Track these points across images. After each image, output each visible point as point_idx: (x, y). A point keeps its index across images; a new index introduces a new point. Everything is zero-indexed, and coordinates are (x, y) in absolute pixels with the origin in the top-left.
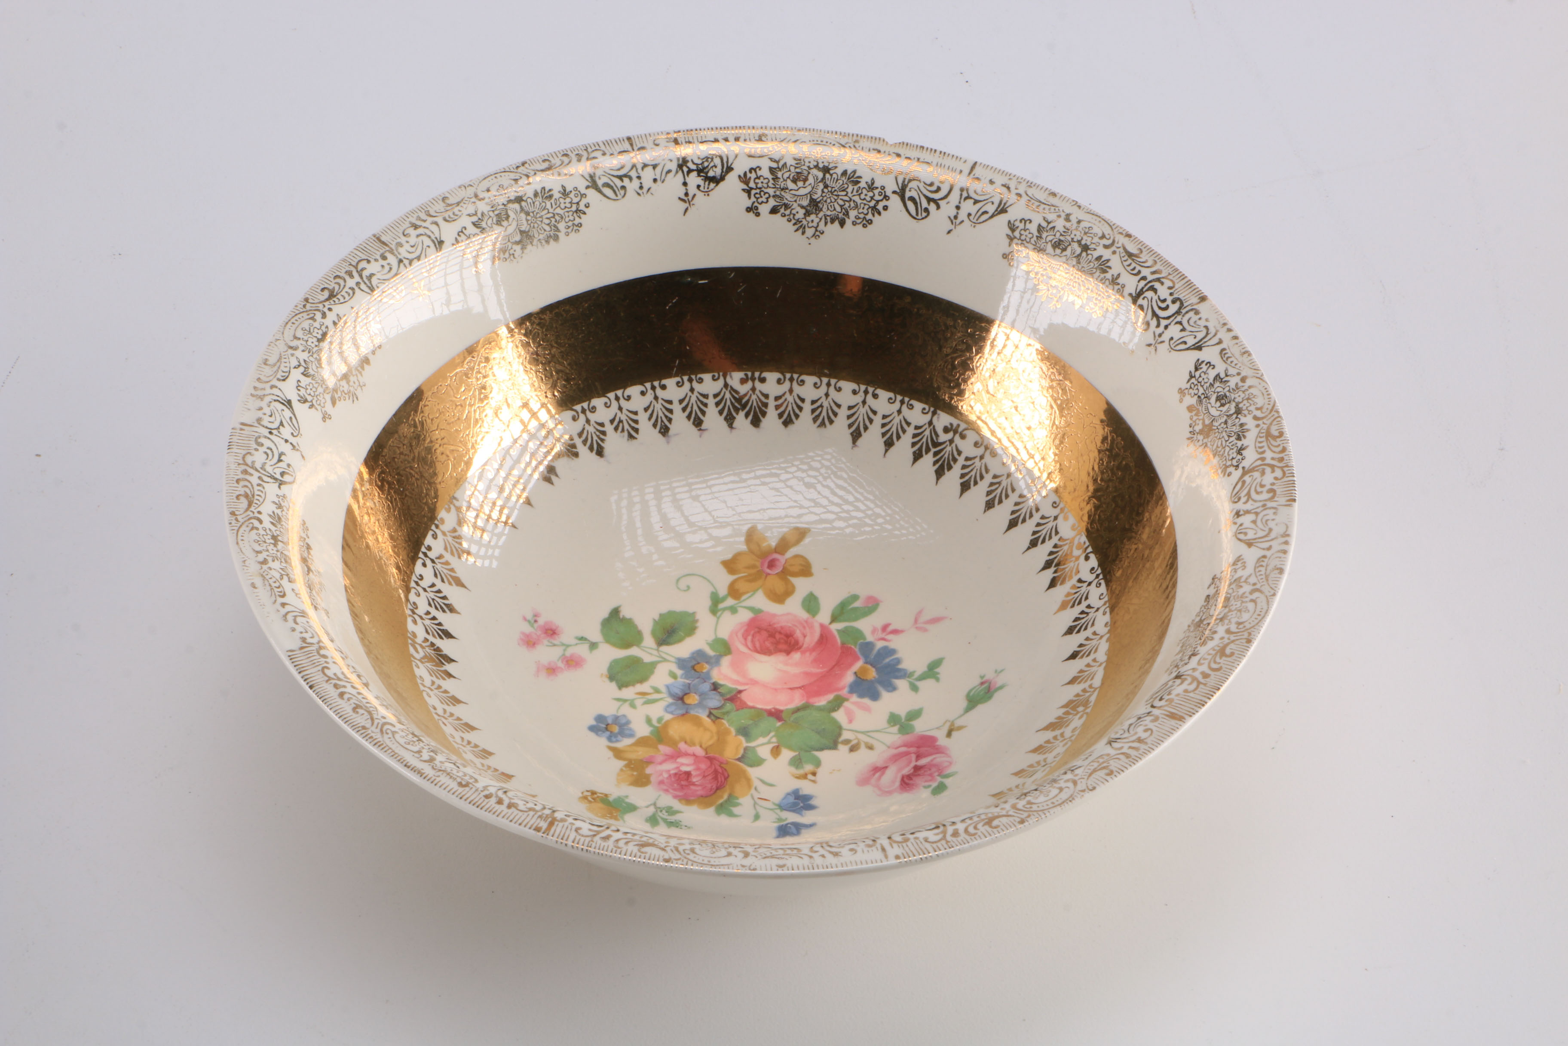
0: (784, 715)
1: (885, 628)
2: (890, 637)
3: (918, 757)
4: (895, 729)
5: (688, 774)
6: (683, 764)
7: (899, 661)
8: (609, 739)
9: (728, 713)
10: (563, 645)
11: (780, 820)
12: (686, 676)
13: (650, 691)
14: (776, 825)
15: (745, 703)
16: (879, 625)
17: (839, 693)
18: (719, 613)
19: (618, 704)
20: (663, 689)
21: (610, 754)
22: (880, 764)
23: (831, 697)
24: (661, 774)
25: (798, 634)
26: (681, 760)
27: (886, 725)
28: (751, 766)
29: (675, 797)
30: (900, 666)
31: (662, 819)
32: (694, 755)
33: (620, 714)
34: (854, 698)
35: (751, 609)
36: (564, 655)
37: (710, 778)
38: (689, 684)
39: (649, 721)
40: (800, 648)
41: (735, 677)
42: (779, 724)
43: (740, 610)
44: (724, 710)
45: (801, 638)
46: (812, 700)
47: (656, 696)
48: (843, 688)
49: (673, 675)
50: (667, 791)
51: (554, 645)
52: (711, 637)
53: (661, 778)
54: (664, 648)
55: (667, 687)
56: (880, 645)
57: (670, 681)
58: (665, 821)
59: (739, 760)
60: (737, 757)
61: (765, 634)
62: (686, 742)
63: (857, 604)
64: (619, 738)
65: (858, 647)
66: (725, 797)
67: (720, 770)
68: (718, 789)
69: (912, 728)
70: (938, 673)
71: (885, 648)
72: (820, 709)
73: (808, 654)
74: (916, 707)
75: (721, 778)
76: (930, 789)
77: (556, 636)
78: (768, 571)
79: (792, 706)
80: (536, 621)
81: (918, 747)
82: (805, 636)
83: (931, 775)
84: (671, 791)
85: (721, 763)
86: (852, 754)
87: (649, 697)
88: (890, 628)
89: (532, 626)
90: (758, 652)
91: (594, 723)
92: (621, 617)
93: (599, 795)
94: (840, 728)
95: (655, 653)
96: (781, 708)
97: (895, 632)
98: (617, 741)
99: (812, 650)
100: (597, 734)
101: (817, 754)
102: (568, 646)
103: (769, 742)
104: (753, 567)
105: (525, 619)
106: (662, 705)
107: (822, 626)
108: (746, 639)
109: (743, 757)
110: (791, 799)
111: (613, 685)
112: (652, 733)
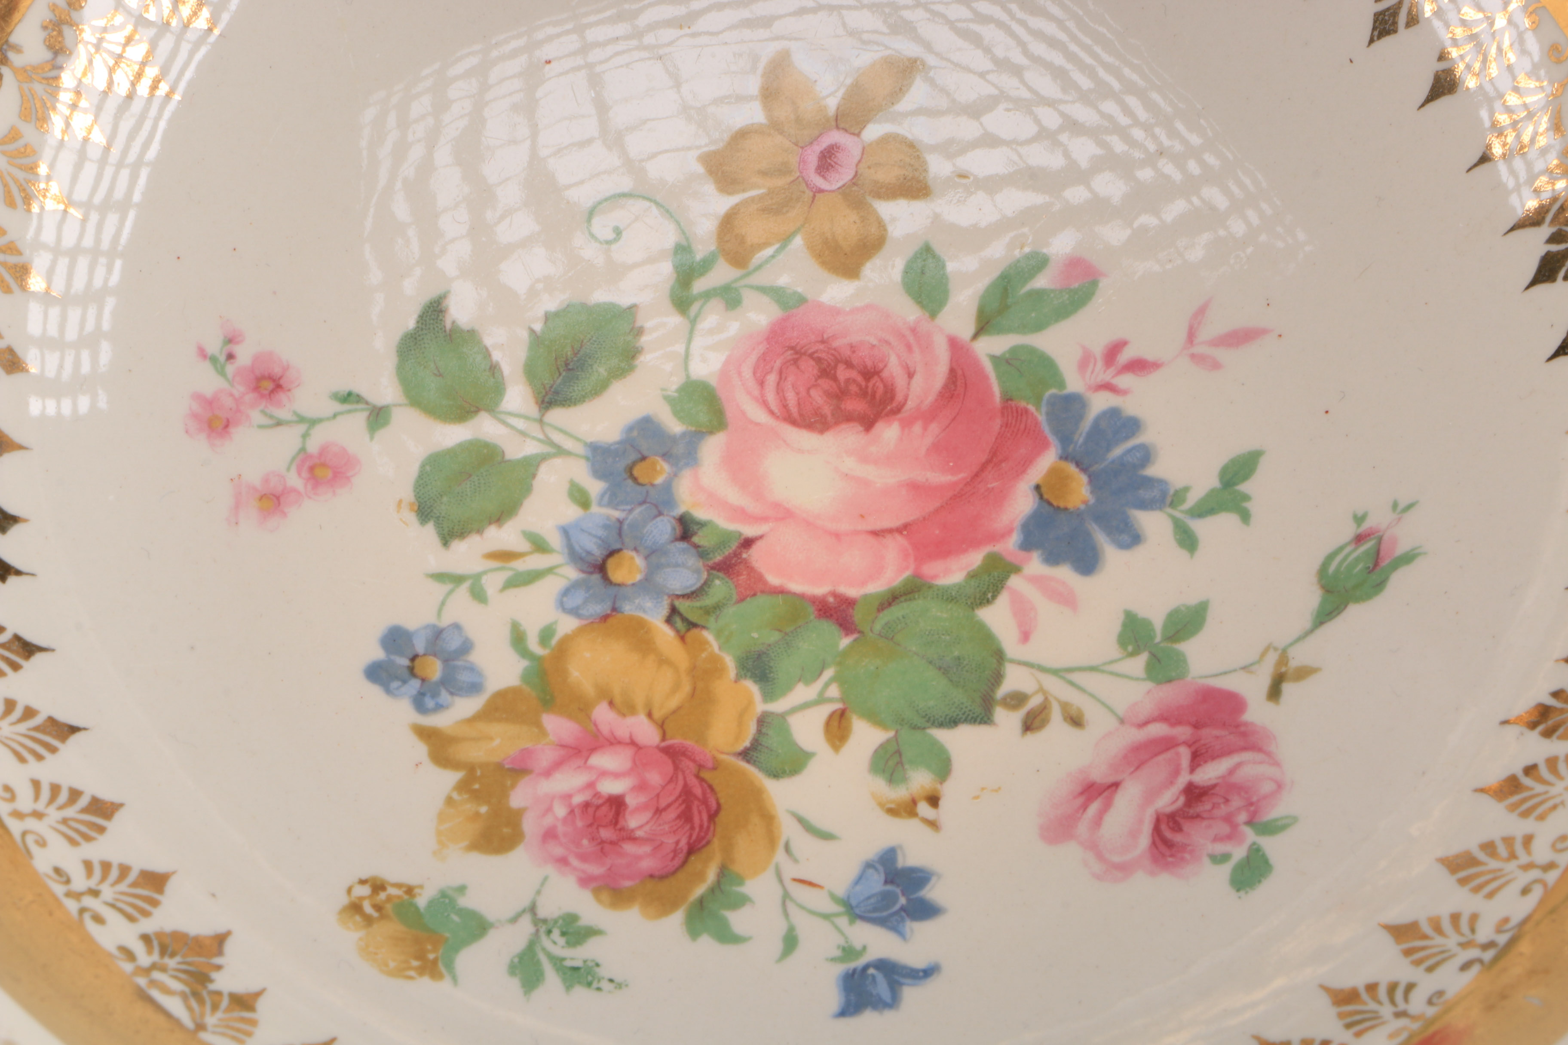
0: (858, 615)
1: (1113, 352)
2: (1125, 381)
3: (1198, 758)
4: (1137, 665)
5: (617, 803)
6: (604, 774)
7: (1146, 455)
8: (419, 704)
9: (717, 608)
10: (301, 419)
11: (848, 952)
12: (612, 498)
13: (523, 546)
14: (840, 969)
15: (761, 579)
16: (1098, 348)
17: (997, 548)
18: (694, 309)
19: (440, 590)
20: (555, 540)
21: (421, 750)
22: (1100, 774)
23: (975, 559)
24: (549, 809)
25: (894, 368)
26: (603, 760)
27: (1113, 650)
28: (776, 774)
29: (585, 881)
30: (1153, 471)
31: (552, 958)
32: (633, 743)
33: (445, 621)
34: (1035, 565)
35: (777, 294)
36: (303, 450)
37: (671, 814)
38: (620, 522)
39: (518, 639)
40: (898, 410)
41: (734, 496)
42: (845, 642)
43: (749, 297)
44: (708, 601)
45: (900, 382)
46: (931, 569)
47: (536, 562)
48: (1009, 532)
49: (580, 498)
50: (563, 861)
51: (279, 423)
52: (675, 383)
53: (548, 821)
54: (557, 415)
55: (565, 531)
56: (1100, 403)
57: (571, 513)
58: (558, 962)
59: (746, 755)
60: (740, 747)
61: (809, 368)
62: (611, 703)
63: (1041, 282)
64: (444, 696)
65: (1044, 409)
66: (711, 875)
67: (698, 791)
68: (692, 850)
69: (1180, 661)
70: (1246, 498)
71: (1113, 413)
72: (949, 596)
73: (917, 428)
74: (1192, 600)
75: (699, 817)
76: (1226, 869)
77: (282, 396)
78: (819, 182)
79: (877, 587)
80: (230, 357)
81: (1197, 726)
82: (910, 375)
83: (1228, 819)
84: (575, 862)
85: (701, 767)
86: (1030, 737)
87: (521, 565)
88: (1125, 356)
89: (222, 372)
90: (794, 423)
91: (378, 654)
92: (448, 325)
93: (392, 891)
94: (999, 655)
95: (535, 430)
96: (852, 592)
97: (1139, 366)
98: (439, 708)
99: (928, 416)
100: (388, 691)
101: (942, 735)
102: (313, 422)
103: (821, 700)
104: (782, 170)
105: (202, 353)
106: (552, 586)
107: (954, 344)
108: (761, 383)
109: (756, 745)
110: (876, 883)
111: (429, 531)
112: (526, 676)
